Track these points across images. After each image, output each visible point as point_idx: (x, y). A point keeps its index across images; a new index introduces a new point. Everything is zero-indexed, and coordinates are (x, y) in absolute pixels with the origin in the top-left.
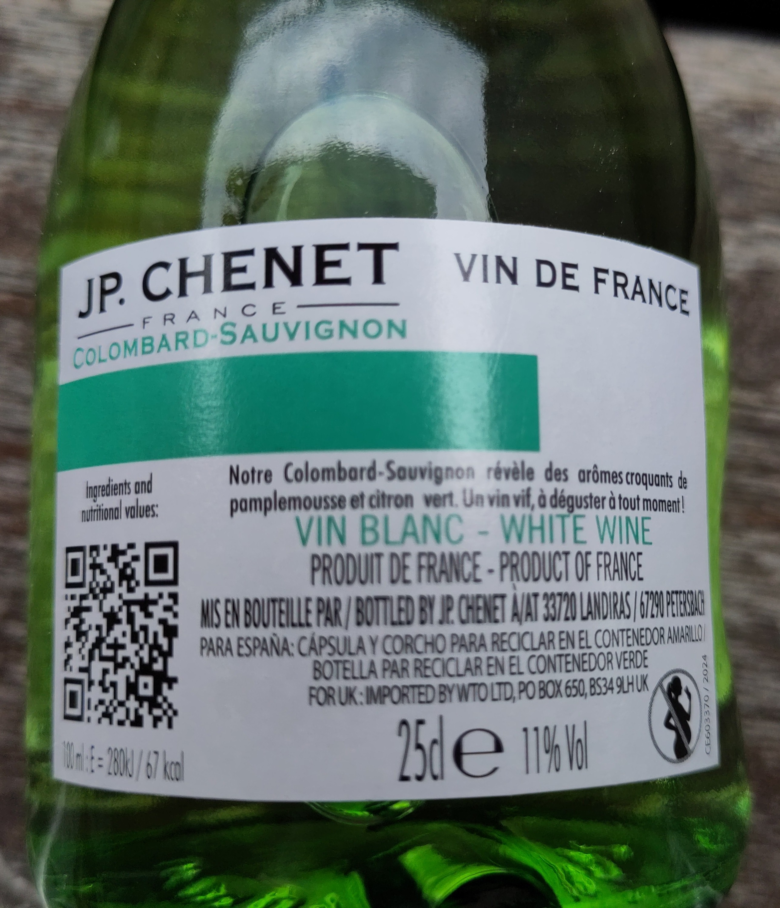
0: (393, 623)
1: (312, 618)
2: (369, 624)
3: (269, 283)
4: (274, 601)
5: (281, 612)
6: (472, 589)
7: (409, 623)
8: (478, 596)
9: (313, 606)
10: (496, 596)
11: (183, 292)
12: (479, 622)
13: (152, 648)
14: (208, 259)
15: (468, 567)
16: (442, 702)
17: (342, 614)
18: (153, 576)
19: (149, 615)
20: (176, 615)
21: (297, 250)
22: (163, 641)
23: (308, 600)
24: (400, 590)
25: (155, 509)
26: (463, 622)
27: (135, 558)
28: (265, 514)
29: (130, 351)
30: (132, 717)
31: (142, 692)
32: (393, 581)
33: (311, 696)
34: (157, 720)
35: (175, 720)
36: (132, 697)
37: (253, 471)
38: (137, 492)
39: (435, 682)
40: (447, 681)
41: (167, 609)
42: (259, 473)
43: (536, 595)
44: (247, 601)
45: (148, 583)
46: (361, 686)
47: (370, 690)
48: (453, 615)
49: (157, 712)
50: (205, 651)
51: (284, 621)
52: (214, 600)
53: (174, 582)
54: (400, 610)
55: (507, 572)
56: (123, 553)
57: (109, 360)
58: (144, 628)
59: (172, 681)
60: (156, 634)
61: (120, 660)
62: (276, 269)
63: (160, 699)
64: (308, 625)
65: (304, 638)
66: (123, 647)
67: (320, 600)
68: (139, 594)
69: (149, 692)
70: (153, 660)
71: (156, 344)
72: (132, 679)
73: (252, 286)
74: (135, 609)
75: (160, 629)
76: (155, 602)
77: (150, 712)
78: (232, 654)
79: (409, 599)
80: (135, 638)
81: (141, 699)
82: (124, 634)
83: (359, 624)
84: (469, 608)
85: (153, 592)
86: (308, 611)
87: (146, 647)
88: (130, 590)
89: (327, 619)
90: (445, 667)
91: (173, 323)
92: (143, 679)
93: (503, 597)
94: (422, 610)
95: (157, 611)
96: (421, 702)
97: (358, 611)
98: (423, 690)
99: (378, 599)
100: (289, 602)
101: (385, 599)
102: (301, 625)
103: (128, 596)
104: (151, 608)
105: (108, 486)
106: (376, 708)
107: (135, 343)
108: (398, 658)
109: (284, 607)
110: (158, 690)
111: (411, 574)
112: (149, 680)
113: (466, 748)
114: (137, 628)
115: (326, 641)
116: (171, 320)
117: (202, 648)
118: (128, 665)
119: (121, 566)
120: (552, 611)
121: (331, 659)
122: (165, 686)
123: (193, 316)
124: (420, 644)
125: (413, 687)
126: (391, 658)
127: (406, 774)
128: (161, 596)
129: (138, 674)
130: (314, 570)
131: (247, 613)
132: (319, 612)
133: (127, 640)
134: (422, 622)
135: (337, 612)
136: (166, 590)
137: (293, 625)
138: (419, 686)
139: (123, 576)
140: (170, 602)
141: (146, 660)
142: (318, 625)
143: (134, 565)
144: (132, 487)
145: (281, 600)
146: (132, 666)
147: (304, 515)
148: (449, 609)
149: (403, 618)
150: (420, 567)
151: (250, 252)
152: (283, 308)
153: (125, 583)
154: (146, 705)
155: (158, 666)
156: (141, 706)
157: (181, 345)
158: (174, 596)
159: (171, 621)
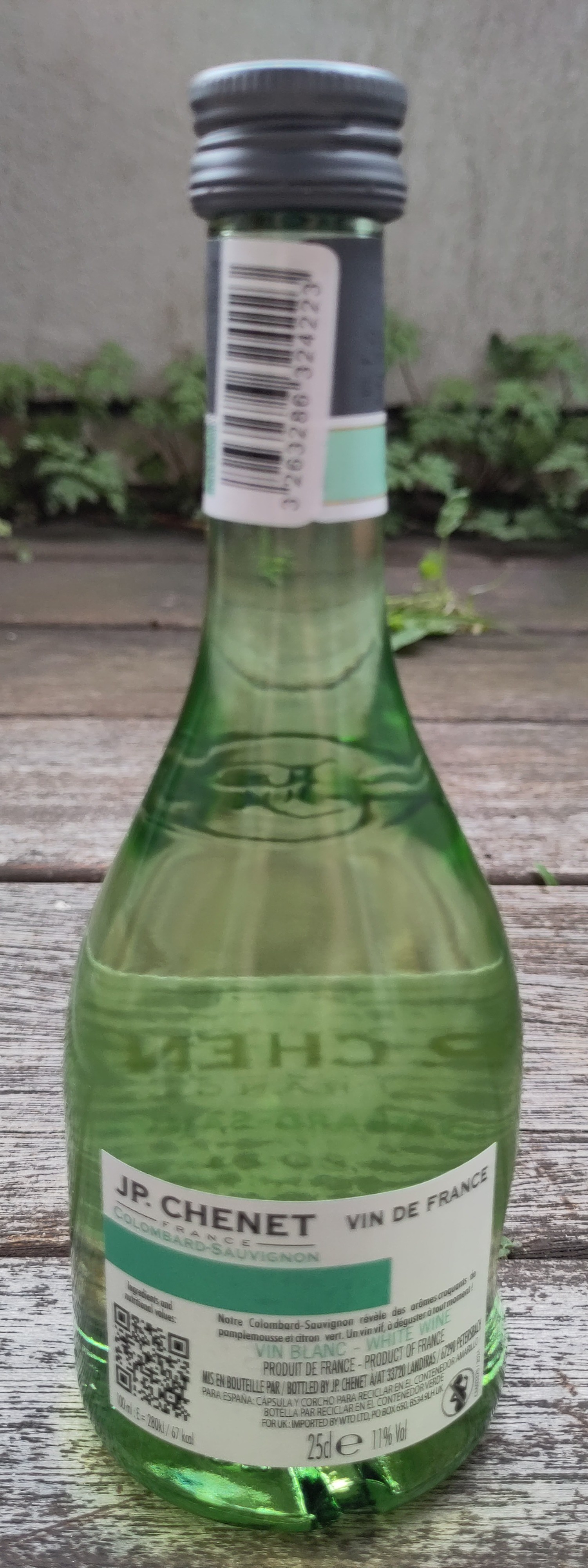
8: (353, 1378)
12: (352, 1388)
26: (344, 1390)
43: (383, 1371)
120: (392, 1376)
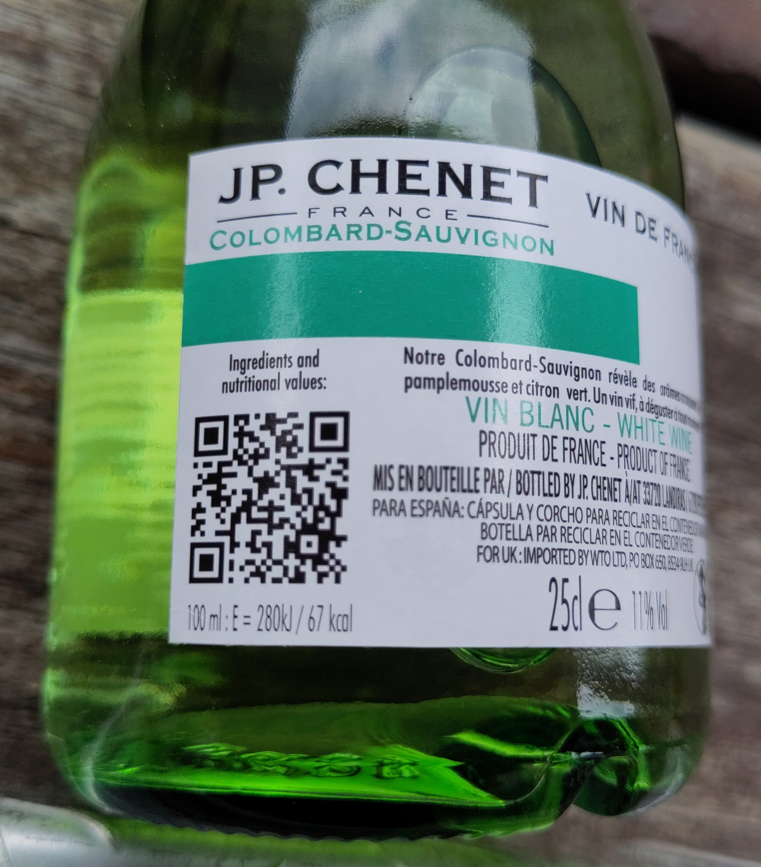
0: (545, 495)
1: (480, 485)
2: (527, 494)
3: (442, 192)
4: (446, 468)
5: (453, 479)
6: (600, 471)
7: (557, 495)
9: (481, 475)
10: (615, 479)
11: (355, 189)
13: (316, 510)
14: (383, 164)
15: (597, 453)
16: (581, 564)
17: (505, 483)
18: (319, 442)
19: (313, 479)
20: (346, 479)
21: (468, 168)
22: (331, 503)
23: (477, 469)
24: (548, 467)
25: (322, 381)
27: (299, 426)
28: (438, 392)
29: (293, 237)
30: (292, 574)
31: (304, 550)
32: (545, 459)
33: (479, 554)
34: (321, 577)
35: (343, 575)
36: (292, 556)
37: (427, 353)
38: (300, 366)
39: (576, 547)
40: (583, 546)
41: (335, 473)
42: (433, 355)
44: (421, 467)
45: (313, 448)
46: (520, 546)
47: (527, 550)
48: (588, 491)
49: (322, 568)
50: (377, 512)
51: (455, 486)
52: (388, 465)
53: (345, 448)
54: (550, 484)
55: (622, 459)
56: (283, 421)
57: (263, 242)
58: (309, 492)
59: (340, 540)
60: (322, 497)
61: (276, 521)
62: (449, 181)
63: (326, 556)
64: (477, 491)
65: (473, 502)
66: (281, 509)
67: (487, 470)
68: (303, 459)
69: (314, 550)
70: (317, 520)
71: (325, 233)
72: (292, 539)
73: (426, 192)
74: (297, 473)
75: (328, 492)
76: (321, 467)
77: (314, 569)
78: (405, 515)
79: (556, 474)
80: (296, 500)
81: (303, 558)
82: (282, 497)
83: (519, 493)
84: (599, 487)
85: (319, 458)
86: (477, 480)
87: (310, 509)
88: (290, 455)
89: (493, 487)
90: (582, 535)
91: (345, 216)
92: (304, 539)
93: (620, 480)
94: (566, 485)
95: (325, 476)
96: (565, 564)
97: (518, 482)
98: (567, 553)
99: (533, 472)
100: (460, 470)
101: (539, 473)
102: (470, 491)
103: (286, 461)
104: (317, 473)
105: (262, 359)
106: (531, 566)
107: (299, 229)
108: (549, 525)
109: (455, 473)
110: (323, 547)
111: (558, 454)
112: (314, 539)
113: (597, 605)
114: (299, 491)
115: (492, 506)
116: (343, 212)
117: (375, 508)
118: (287, 526)
119: (278, 433)
121: (497, 522)
122: (332, 545)
123: (367, 211)
124: (565, 514)
125: (560, 550)
126: (544, 524)
127: (554, 625)
128: (328, 461)
129: (299, 534)
130: (482, 444)
131: (420, 478)
132: (486, 481)
133: (287, 502)
134: (567, 496)
135: (501, 481)
136: (335, 456)
137: (464, 491)
138: (565, 550)
139: (280, 442)
140: (340, 467)
141: (310, 520)
142: (485, 492)
143: (295, 432)
144: (294, 360)
145: (453, 468)
146: (293, 527)
147: (473, 396)
148: (585, 487)
149: (552, 491)
150: (565, 449)
151: (425, 163)
152: (455, 215)
153: (284, 450)
154: (309, 562)
155: (325, 526)
156: (303, 563)
157: (353, 236)
158: (344, 462)
159: (340, 484)
